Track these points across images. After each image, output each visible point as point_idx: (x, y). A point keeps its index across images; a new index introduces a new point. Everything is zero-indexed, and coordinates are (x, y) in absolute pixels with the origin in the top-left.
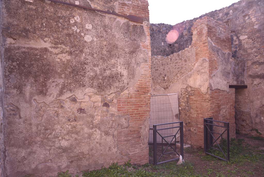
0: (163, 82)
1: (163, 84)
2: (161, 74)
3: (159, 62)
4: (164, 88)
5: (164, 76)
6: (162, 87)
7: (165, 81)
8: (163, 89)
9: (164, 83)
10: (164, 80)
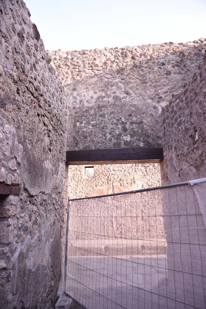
0: (193, 150)
1: (193, 155)
2: (187, 129)
3: (182, 101)
4: (196, 167)
5: (192, 131)
6: (191, 165)
7: (196, 146)
8: (194, 170)
9: (195, 150)
10: (195, 143)
